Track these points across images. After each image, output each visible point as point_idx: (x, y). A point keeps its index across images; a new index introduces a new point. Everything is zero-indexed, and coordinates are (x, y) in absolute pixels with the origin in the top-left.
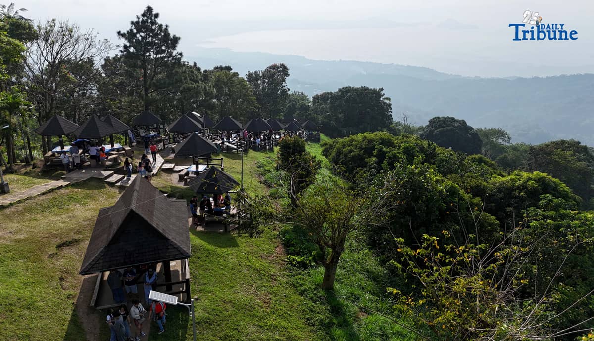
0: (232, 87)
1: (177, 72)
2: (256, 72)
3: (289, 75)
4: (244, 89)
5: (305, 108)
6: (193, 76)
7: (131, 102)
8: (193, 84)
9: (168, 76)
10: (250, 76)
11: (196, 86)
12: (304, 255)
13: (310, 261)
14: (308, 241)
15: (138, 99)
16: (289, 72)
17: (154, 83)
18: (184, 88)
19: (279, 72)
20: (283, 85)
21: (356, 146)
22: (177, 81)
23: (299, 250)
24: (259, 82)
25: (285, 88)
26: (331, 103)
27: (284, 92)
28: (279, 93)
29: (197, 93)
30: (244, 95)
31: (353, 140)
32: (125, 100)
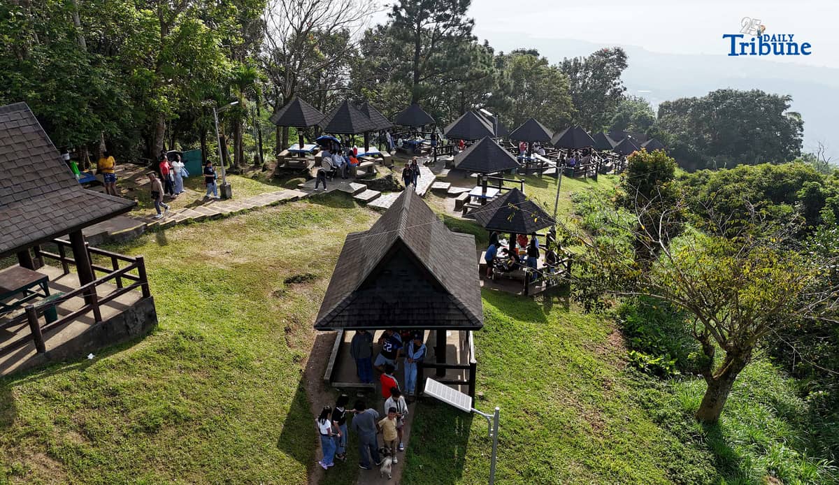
0: (538, 79)
1: (463, 50)
2: (576, 60)
3: (627, 66)
4: (555, 84)
5: (645, 121)
6: (484, 58)
7: (394, 92)
8: (485, 68)
9: (449, 56)
10: (566, 65)
11: (488, 72)
12: (659, 354)
13: (671, 367)
14: (666, 331)
15: (404, 88)
16: (628, 62)
17: (429, 63)
18: (471, 74)
19: (612, 60)
20: (617, 81)
21: (750, 182)
22: (463, 62)
23: (651, 345)
24: (578, 75)
25: (620, 86)
26: (693, 114)
27: (616, 93)
28: (608, 93)
29: (489, 82)
30: (555, 93)
31: (745, 173)
32: (387, 87)
